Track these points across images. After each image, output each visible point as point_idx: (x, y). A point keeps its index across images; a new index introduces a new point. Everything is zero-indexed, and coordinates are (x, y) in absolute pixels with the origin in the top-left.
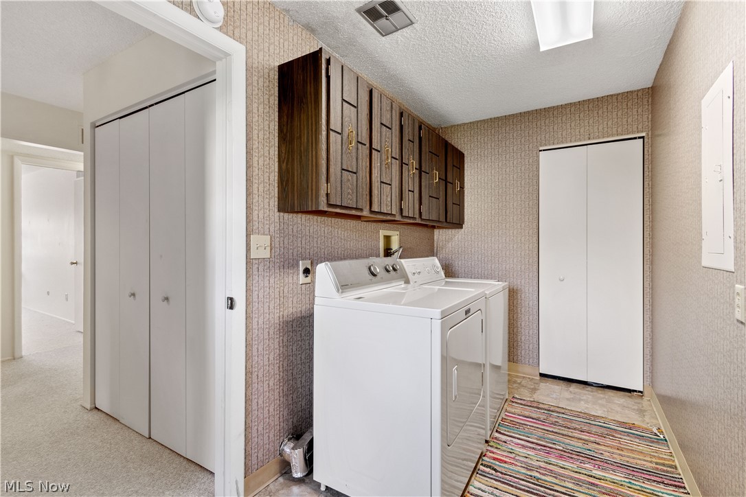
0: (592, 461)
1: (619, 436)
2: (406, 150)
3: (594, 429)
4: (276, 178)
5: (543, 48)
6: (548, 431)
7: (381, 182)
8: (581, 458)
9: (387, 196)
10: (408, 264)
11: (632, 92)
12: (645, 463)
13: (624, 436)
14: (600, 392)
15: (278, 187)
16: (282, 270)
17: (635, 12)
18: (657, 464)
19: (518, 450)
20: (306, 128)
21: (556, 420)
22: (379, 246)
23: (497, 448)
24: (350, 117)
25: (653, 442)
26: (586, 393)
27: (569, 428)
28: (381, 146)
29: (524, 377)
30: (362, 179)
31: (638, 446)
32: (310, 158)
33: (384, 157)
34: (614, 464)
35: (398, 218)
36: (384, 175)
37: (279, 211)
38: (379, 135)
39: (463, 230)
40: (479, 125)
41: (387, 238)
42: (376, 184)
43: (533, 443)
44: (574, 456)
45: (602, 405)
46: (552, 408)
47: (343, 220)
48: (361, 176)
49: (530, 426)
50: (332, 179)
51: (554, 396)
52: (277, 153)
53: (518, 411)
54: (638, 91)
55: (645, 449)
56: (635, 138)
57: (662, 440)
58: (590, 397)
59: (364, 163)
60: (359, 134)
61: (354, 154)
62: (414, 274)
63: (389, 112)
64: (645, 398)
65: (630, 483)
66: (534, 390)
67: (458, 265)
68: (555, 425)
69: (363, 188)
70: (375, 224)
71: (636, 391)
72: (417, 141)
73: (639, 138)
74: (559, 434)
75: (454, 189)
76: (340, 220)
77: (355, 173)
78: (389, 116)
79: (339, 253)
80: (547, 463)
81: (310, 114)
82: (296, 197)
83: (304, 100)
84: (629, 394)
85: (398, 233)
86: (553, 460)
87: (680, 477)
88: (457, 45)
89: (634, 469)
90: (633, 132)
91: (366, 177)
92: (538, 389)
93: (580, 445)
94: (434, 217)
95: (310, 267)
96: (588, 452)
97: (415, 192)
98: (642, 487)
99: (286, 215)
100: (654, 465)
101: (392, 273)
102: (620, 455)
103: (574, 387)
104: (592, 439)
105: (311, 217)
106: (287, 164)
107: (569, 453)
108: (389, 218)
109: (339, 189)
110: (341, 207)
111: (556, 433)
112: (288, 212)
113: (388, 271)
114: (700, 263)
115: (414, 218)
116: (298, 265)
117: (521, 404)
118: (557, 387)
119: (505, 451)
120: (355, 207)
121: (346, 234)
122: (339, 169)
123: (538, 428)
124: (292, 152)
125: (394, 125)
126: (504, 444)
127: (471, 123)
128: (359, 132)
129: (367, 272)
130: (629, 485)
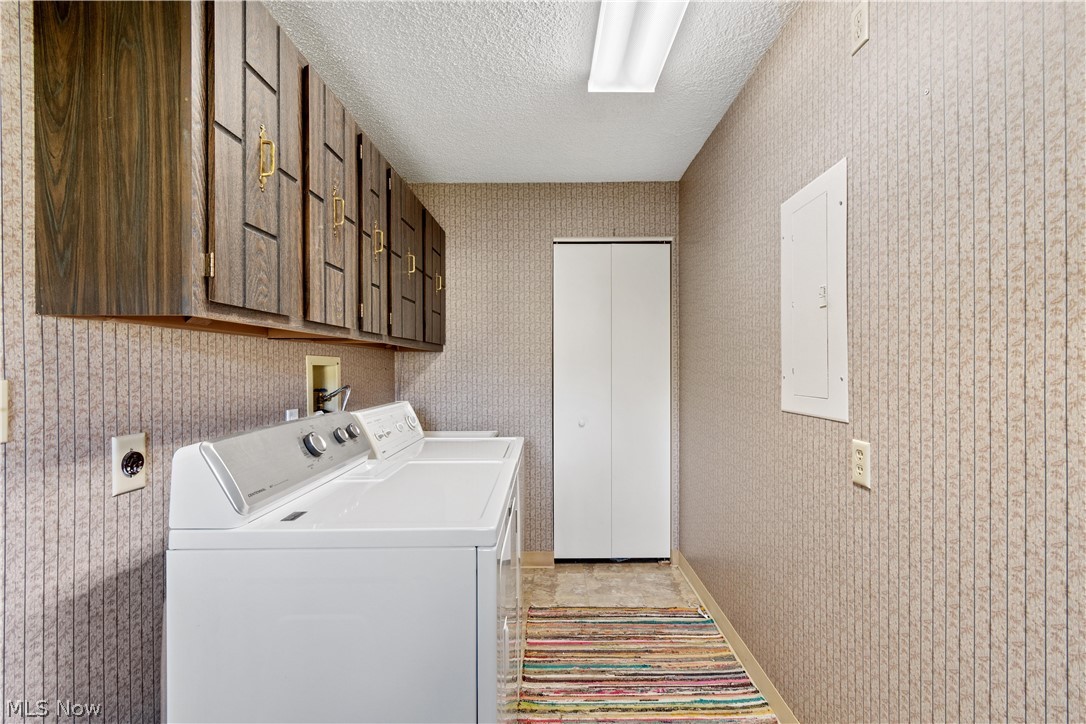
0: (653, 684)
1: (667, 631)
2: (368, 209)
3: (640, 630)
4: (30, 222)
5: (592, 88)
6: (588, 652)
7: (326, 263)
8: (641, 684)
9: (337, 293)
10: (369, 419)
11: (659, 183)
12: (704, 663)
13: (672, 628)
14: (627, 570)
15: (37, 245)
16: (52, 469)
17: (701, 73)
18: (716, 659)
19: (563, 702)
20: (136, 104)
21: (594, 630)
22: (304, 386)
23: (532, 711)
24: (262, 109)
25: (701, 628)
26: (614, 575)
27: (612, 638)
28: (325, 190)
29: (534, 570)
30: (290, 252)
31: (690, 639)
32: (153, 185)
33: (331, 214)
34: (676, 677)
35: (354, 335)
36: (331, 249)
37: (41, 310)
38: (322, 167)
39: (443, 354)
40: (468, 190)
41: (319, 371)
42: (317, 266)
43: (576, 681)
44: (632, 684)
45: (636, 590)
46: (583, 612)
47: (227, 337)
48: (287, 244)
49: (565, 652)
50: (220, 242)
51: (579, 591)
52: (30, 152)
53: (542, 631)
54: (666, 183)
55: (698, 641)
56: (662, 242)
57: (707, 621)
58: (619, 580)
59: (293, 220)
60: (283, 154)
61: (272, 195)
62: (381, 437)
63: (340, 126)
64: (674, 566)
65: (701, 701)
66: (552, 588)
67: (436, 411)
68: (594, 639)
69: (290, 273)
70: (296, 344)
71: (662, 559)
72: (383, 196)
73: (667, 242)
74: (603, 652)
75: (433, 288)
76: (219, 336)
77: (274, 237)
78: (339, 135)
79: (220, 408)
80: (603, 710)
81: (150, 70)
82: (103, 279)
83: (131, 32)
84: (655, 564)
85: (338, 360)
86: (610, 701)
87: (742, 670)
88: (466, 39)
89: (699, 677)
90: (661, 235)
91: (296, 248)
92: (558, 585)
93: (631, 662)
94: (408, 334)
95: (141, 450)
96: (644, 671)
97: (382, 287)
98: (714, 702)
99: (65, 324)
100: (714, 663)
101: (349, 443)
102: (677, 660)
103: (598, 571)
104: (642, 646)
105: (145, 328)
106: (70, 188)
107: (623, 680)
108: (338, 335)
109: (238, 269)
110: (243, 310)
111: (599, 652)
112: (73, 315)
113: (340, 440)
114: (779, 407)
115: (379, 335)
116: (105, 450)
117: (543, 617)
118: (579, 575)
119: (544, 712)
120: (274, 311)
121: (234, 367)
122: (237, 222)
123: (575, 651)
124: (87, 156)
125: (347, 155)
126: (540, 698)
127: (455, 185)
128: (283, 148)
129: (298, 450)
130: (702, 705)
